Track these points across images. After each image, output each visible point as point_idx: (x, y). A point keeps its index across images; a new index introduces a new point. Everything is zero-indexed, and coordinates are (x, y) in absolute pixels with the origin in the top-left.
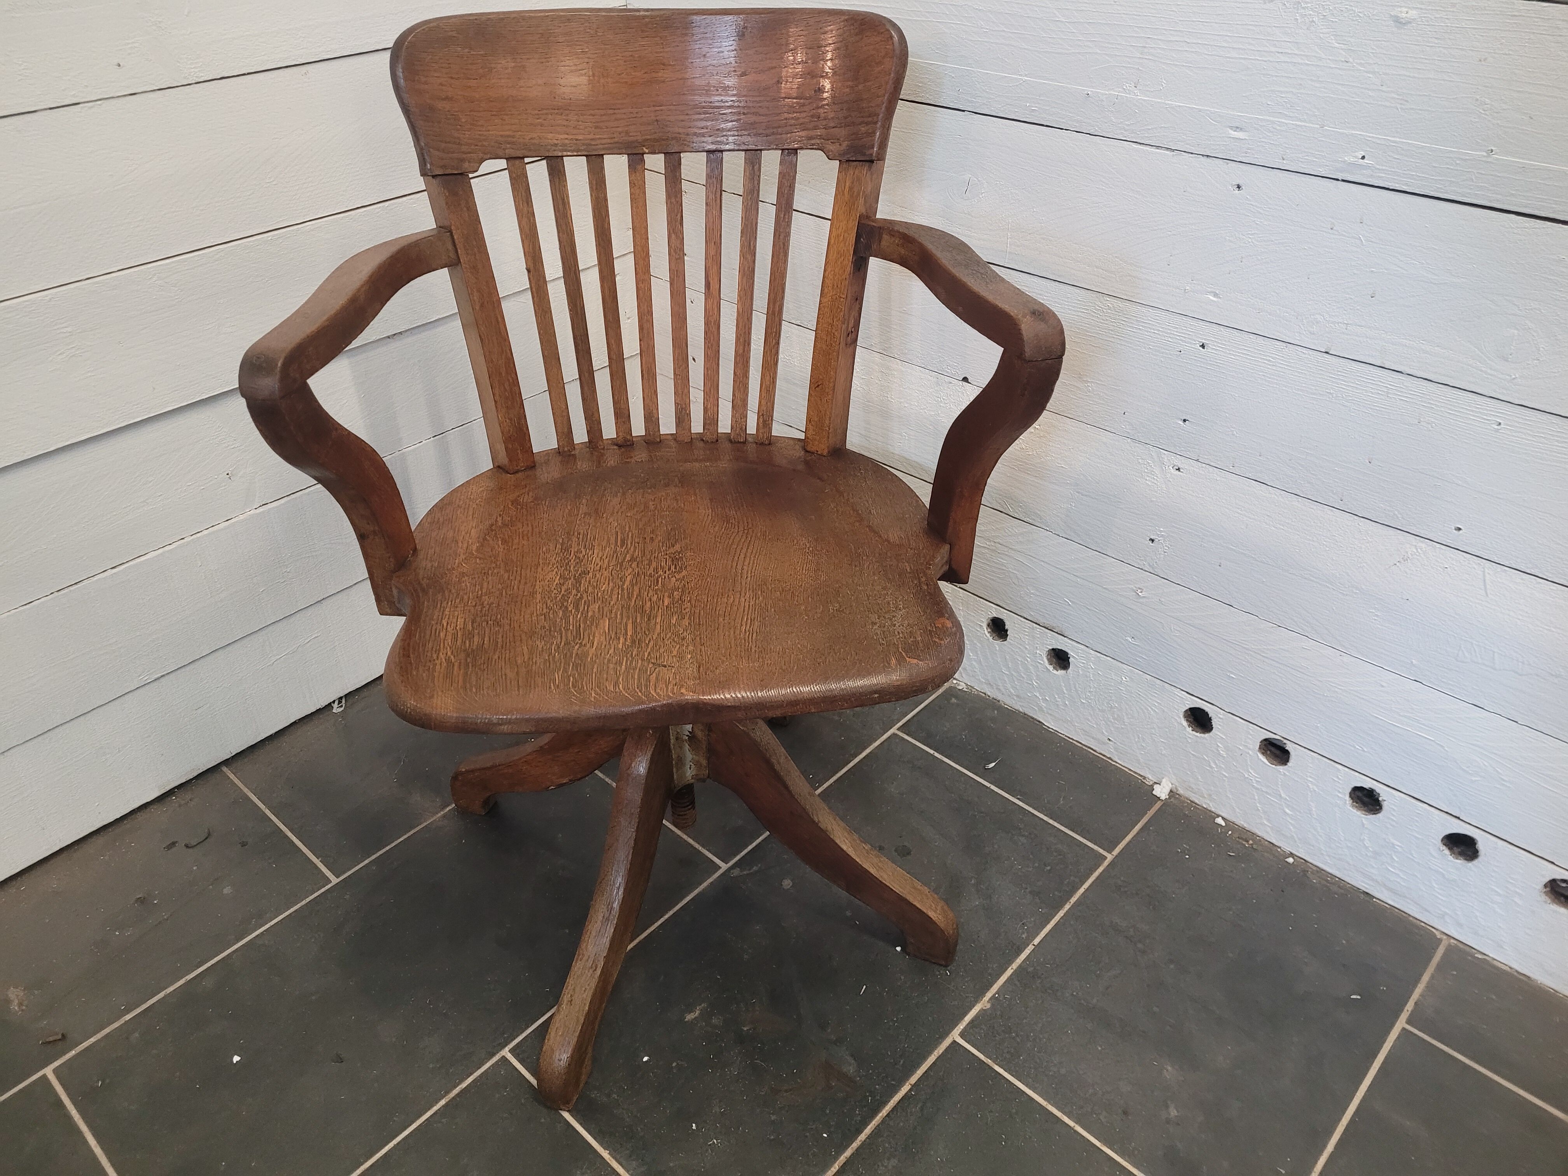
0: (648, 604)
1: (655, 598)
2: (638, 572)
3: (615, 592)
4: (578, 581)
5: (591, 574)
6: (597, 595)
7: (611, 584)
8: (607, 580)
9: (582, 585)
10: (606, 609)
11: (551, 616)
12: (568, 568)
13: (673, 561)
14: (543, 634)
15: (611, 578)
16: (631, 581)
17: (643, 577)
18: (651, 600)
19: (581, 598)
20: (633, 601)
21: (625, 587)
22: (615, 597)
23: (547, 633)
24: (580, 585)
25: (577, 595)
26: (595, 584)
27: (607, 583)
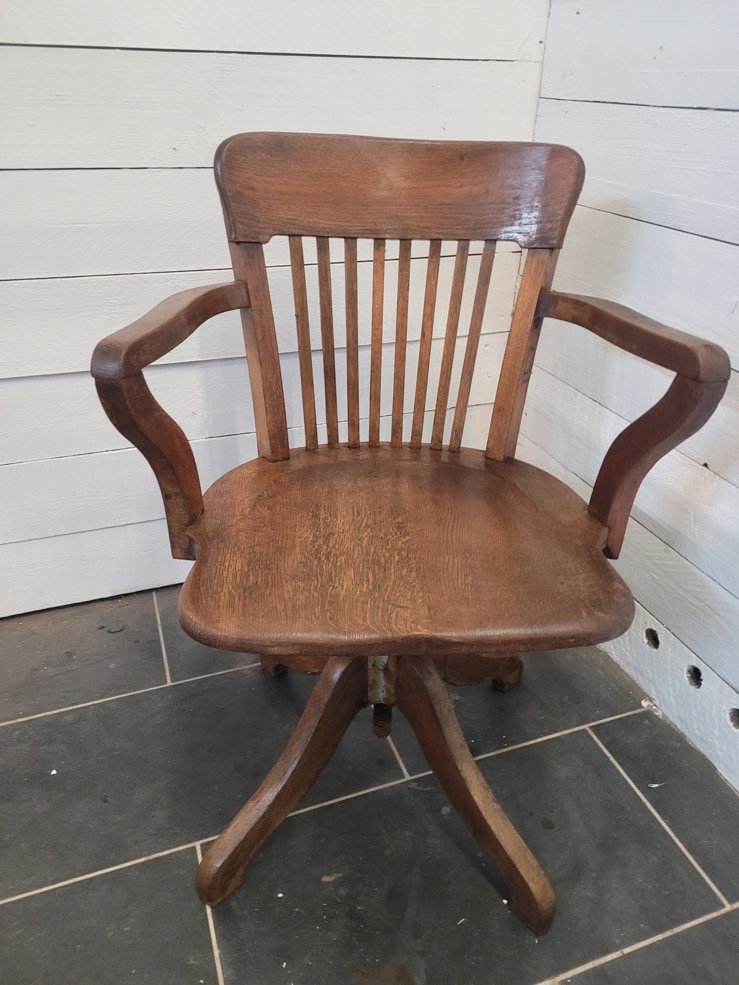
0: (383, 560)
1: (387, 555)
2: (373, 536)
3: (357, 548)
4: (327, 539)
5: (336, 535)
6: (343, 550)
7: (353, 543)
8: (349, 540)
10: (350, 561)
11: (308, 563)
12: (319, 529)
13: (398, 529)
14: (303, 578)
15: (352, 539)
16: (368, 543)
17: (376, 539)
18: (384, 556)
19: (331, 552)
20: (371, 555)
21: (364, 545)
22: (356, 553)
23: (307, 577)
24: (329, 543)
25: (327, 549)
26: (340, 542)
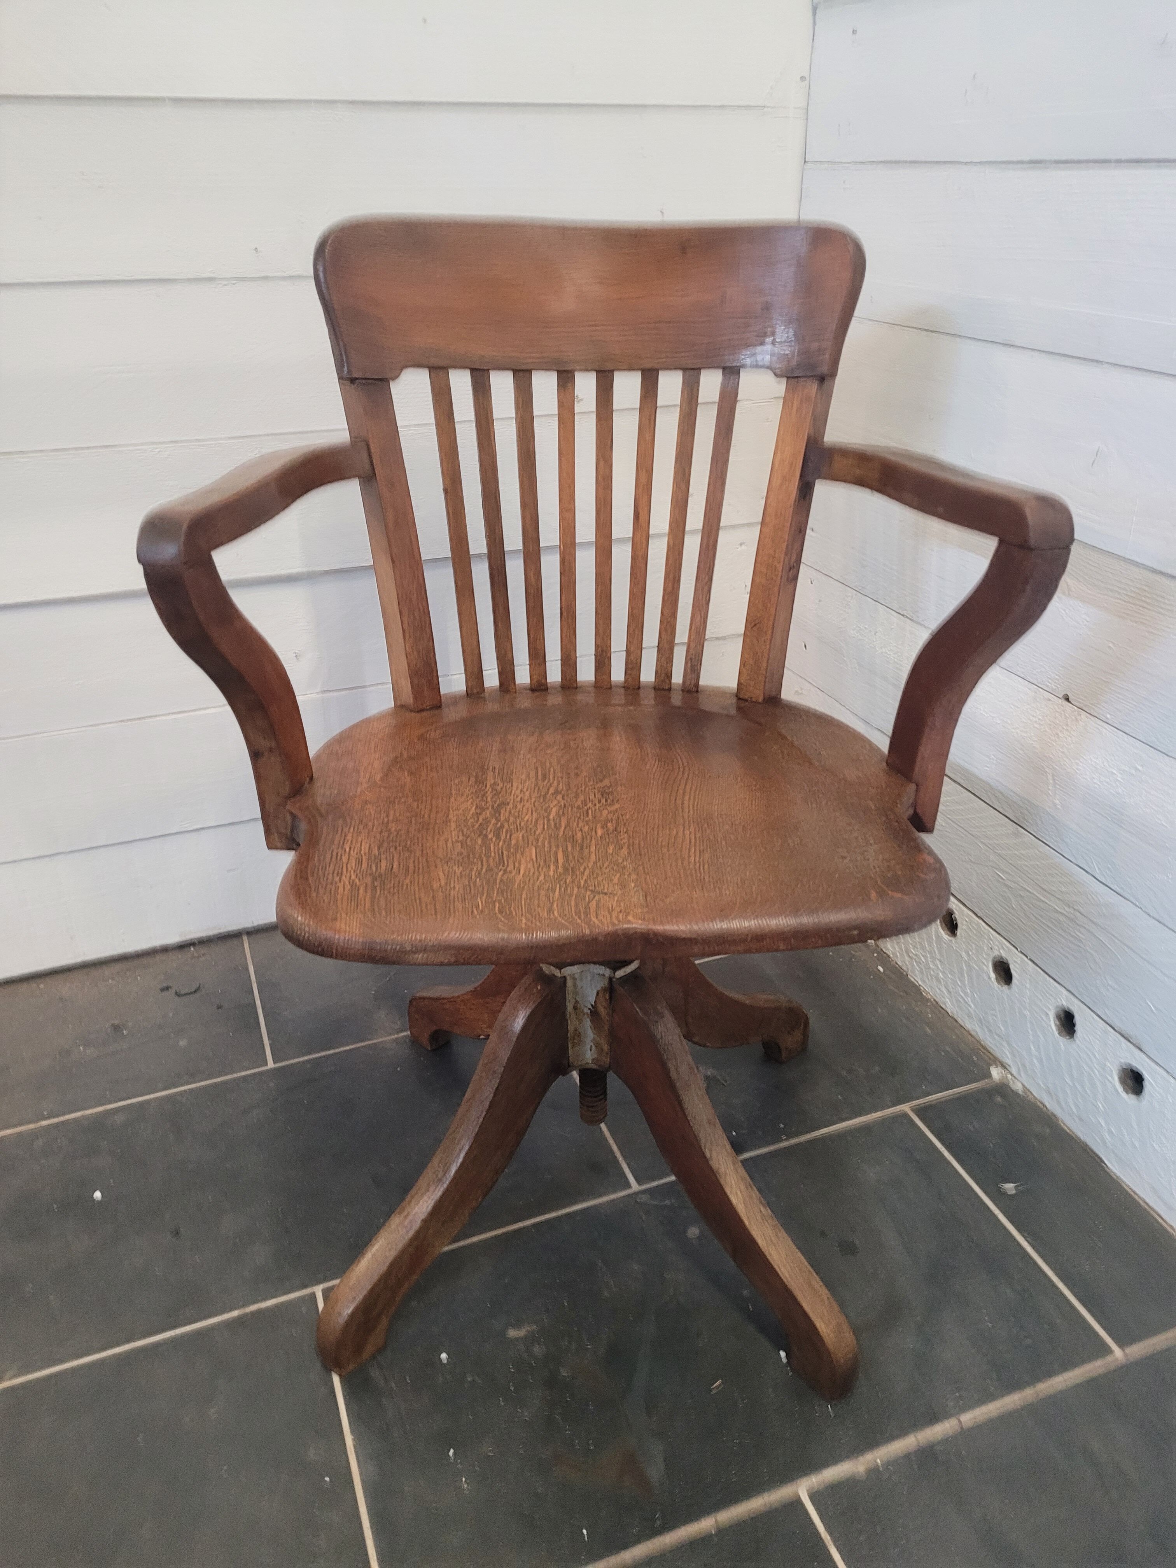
0: (579, 834)
1: (586, 829)
2: (565, 805)
3: (541, 822)
4: (497, 810)
5: (511, 806)
6: (520, 824)
7: (535, 815)
8: (530, 811)
9: (502, 815)
10: (531, 838)
11: (469, 843)
12: (485, 799)
13: (602, 795)
14: (461, 861)
15: (534, 809)
16: (557, 814)
17: (570, 808)
18: (581, 830)
19: (502, 827)
20: (562, 830)
21: (551, 817)
22: (540, 827)
23: (465, 859)
24: (500, 815)
25: (497, 824)
26: (516, 814)
27: (530, 813)
